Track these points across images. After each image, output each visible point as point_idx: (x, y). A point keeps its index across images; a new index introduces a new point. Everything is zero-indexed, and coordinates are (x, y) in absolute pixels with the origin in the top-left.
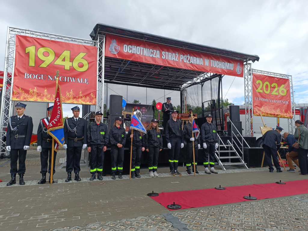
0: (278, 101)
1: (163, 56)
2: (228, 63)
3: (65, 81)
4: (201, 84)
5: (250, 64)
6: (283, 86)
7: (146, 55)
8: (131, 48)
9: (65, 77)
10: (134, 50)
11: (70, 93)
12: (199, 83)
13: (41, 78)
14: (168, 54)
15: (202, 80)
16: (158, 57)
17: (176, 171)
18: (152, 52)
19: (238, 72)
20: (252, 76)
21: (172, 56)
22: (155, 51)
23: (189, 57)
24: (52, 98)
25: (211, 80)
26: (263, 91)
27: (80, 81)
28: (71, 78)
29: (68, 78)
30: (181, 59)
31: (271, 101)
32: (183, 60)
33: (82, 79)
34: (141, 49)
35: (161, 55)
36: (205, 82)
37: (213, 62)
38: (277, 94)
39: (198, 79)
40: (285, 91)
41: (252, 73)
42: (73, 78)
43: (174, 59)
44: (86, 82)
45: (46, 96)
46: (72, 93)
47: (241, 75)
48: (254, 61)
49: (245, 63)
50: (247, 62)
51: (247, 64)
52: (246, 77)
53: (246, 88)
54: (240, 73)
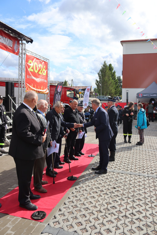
2: (9, 40)
5: (25, 44)
19: (16, 49)
20: (26, 56)
47: (17, 54)
48: (28, 42)
49: (20, 42)
50: (22, 42)
51: (22, 44)
52: (20, 55)
53: (20, 66)
54: (17, 52)
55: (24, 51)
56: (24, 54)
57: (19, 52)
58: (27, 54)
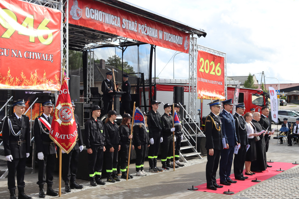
0: (214, 82)
1: (123, 25)
2: (179, 37)
3: (30, 58)
4: (121, 48)
5: (196, 38)
6: (219, 64)
7: (108, 23)
8: (93, 12)
9: (30, 53)
10: (97, 16)
11: (34, 75)
12: (117, 46)
13: (4, 53)
14: (128, 22)
15: (122, 43)
16: (119, 26)
17: (156, 167)
18: (114, 19)
19: (186, 47)
20: (197, 53)
21: (131, 25)
22: (116, 17)
23: (146, 27)
24: (15, 82)
25: (138, 46)
26: (204, 71)
27: (45, 59)
28: (36, 53)
29: (33, 53)
30: (140, 29)
31: (210, 81)
32: (140, 30)
33: (47, 55)
34: (103, 14)
35: (122, 23)
36: (128, 47)
37: (166, 34)
38: (214, 73)
39: (116, 40)
40: (220, 71)
41: (197, 49)
42: (38, 54)
43: (134, 29)
44: (50, 60)
45: (10, 79)
46: (36, 74)
47: (187, 52)
48: (199, 35)
49: (191, 36)
50: (192, 36)
51: (193, 38)
52: (191, 53)
53: (191, 67)
54: (186, 49)
55: (195, 48)
56: (196, 51)
57: (189, 49)
58: (199, 50)
